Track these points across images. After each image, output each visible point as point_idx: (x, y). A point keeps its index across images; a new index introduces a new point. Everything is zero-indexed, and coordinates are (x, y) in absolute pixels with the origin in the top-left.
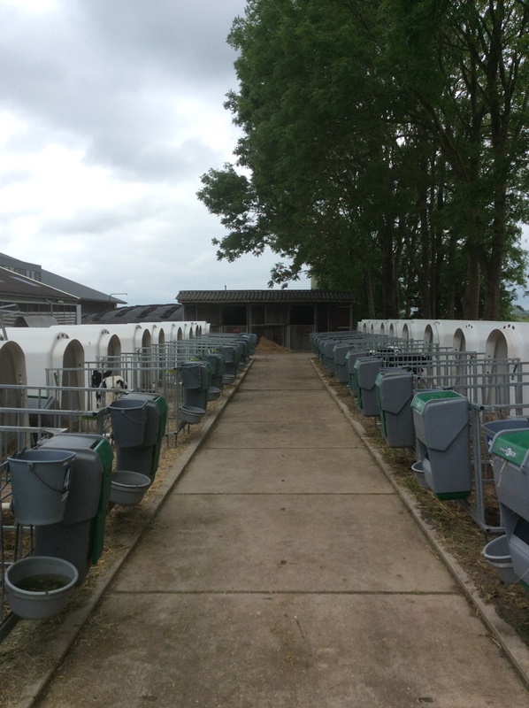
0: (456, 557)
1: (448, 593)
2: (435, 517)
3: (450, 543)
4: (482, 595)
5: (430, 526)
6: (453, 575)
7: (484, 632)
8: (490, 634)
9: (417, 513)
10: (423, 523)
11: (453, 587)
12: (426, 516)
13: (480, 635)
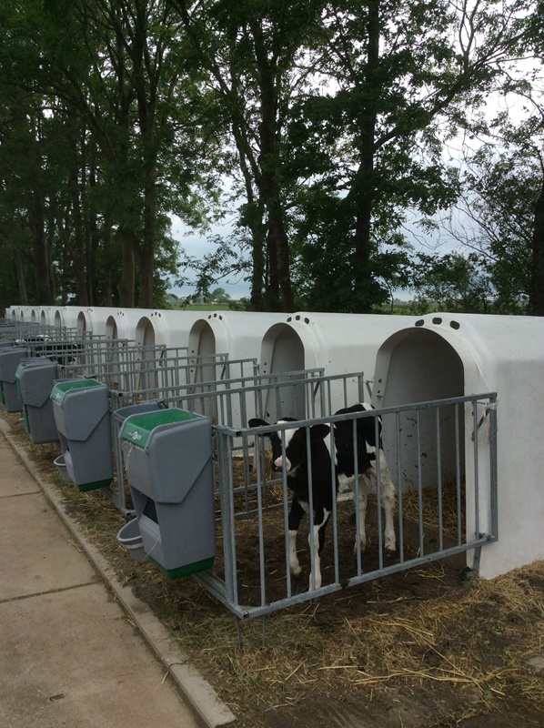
0: (98, 547)
1: (88, 584)
2: (79, 510)
3: (93, 533)
4: (120, 580)
5: (74, 520)
6: (93, 566)
7: (120, 615)
8: (126, 616)
9: (61, 509)
10: (67, 518)
11: (93, 577)
12: (70, 510)
13: (117, 619)
